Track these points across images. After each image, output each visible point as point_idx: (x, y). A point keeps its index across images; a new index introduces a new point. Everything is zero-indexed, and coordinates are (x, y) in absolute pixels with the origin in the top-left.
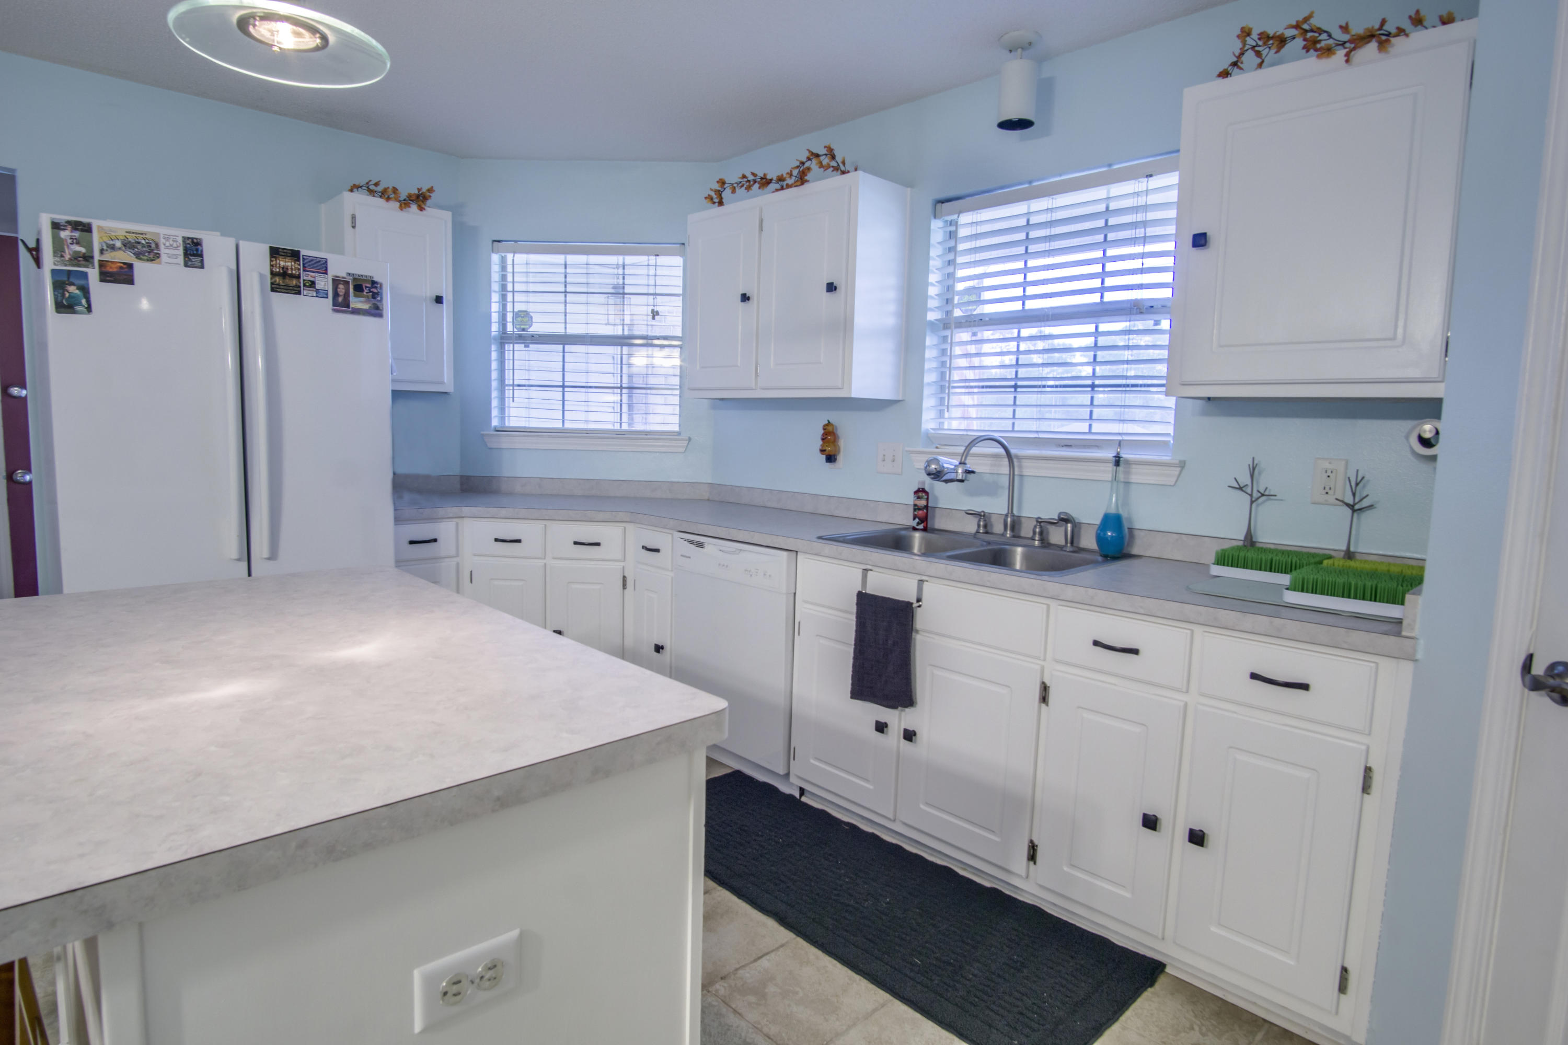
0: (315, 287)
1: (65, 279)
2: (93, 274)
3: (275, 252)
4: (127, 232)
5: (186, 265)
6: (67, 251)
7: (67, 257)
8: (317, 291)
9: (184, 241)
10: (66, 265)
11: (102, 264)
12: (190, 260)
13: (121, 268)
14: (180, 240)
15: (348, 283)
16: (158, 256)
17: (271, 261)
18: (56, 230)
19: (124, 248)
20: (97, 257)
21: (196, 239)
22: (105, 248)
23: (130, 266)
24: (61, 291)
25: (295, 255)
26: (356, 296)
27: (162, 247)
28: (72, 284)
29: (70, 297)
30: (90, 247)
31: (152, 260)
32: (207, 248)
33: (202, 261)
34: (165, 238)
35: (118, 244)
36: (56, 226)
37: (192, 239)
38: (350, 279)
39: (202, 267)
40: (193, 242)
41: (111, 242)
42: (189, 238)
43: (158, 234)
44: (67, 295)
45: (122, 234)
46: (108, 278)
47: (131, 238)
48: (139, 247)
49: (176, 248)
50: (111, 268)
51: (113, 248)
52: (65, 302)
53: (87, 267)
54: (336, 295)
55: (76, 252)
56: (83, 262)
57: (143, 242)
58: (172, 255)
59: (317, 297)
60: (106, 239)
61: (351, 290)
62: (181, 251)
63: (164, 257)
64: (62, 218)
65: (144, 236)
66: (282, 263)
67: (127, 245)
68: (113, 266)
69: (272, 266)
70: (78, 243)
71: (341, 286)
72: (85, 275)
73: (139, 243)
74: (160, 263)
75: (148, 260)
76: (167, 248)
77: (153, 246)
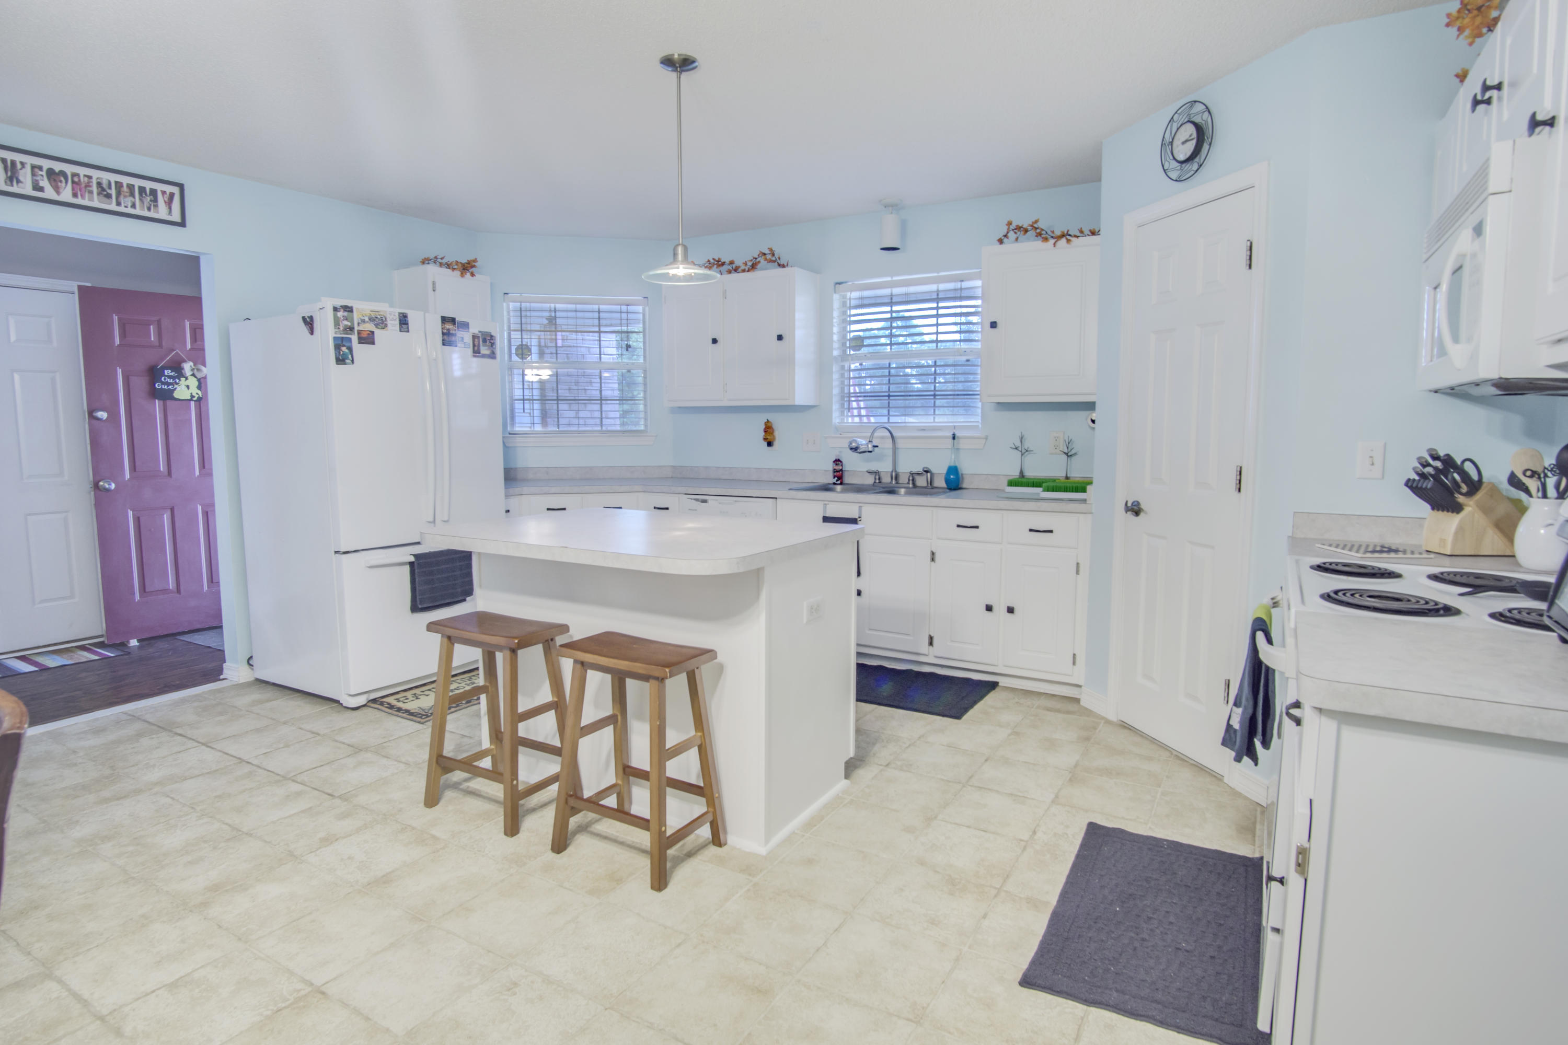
0: (463, 341)
1: (340, 342)
2: (354, 338)
3: (444, 320)
4: (371, 311)
5: (401, 331)
6: (341, 325)
7: (342, 328)
8: (465, 343)
9: (399, 315)
10: (341, 334)
11: (359, 332)
12: (402, 327)
13: (369, 334)
14: (397, 315)
15: (479, 337)
16: (386, 325)
17: (442, 325)
18: (335, 312)
19: (369, 321)
20: (356, 328)
21: (405, 313)
22: (360, 322)
23: (373, 332)
24: (338, 351)
25: (453, 321)
26: (484, 346)
27: (388, 319)
28: (344, 346)
29: (343, 354)
30: (352, 321)
31: (383, 329)
32: (410, 320)
33: (408, 328)
34: (389, 314)
35: (367, 319)
36: (336, 309)
37: (403, 313)
38: (480, 335)
39: (408, 332)
40: (403, 316)
41: (363, 318)
42: (401, 313)
43: (386, 312)
44: (342, 353)
45: (368, 312)
46: (363, 341)
47: (373, 315)
48: (377, 320)
49: (395, 320)
50: (364, 334)
51: (363, 321)
52: (341, 358)
53: (351, 334)
54: (474, 345)
55: (346, 325)
56: (349, 332)
57: (379, 317)
58: (394, 324)
59: (465, 347)
60: (361, 316)
61: (481, 342)
62: (397, 322)
63: (389, 325)
64: (339, 302)
65: (379, 313)
66: (448, 327)
67: (371, 319)
68: (365, 333)
69: (442, 328)
70: (346, 320)
71: (476, 340)
72: (350, 340)
73: (377, 318)
74: (387, 330)
75: (381, 328)
76: (391, 320)
77: (384, 319)
